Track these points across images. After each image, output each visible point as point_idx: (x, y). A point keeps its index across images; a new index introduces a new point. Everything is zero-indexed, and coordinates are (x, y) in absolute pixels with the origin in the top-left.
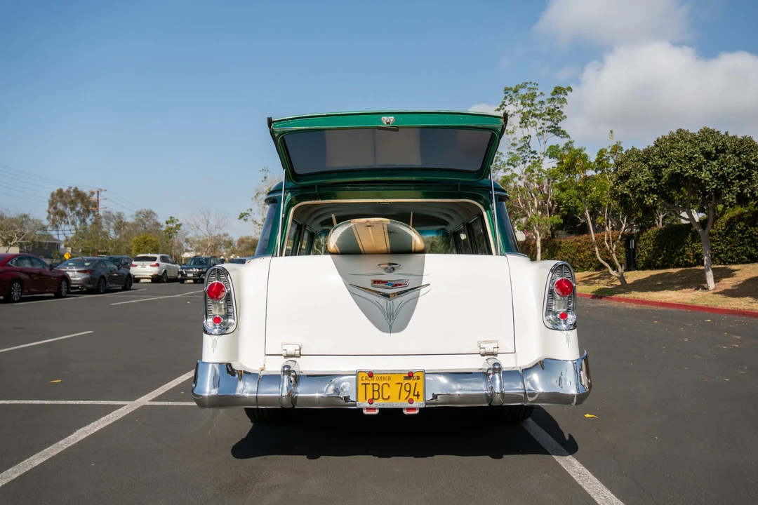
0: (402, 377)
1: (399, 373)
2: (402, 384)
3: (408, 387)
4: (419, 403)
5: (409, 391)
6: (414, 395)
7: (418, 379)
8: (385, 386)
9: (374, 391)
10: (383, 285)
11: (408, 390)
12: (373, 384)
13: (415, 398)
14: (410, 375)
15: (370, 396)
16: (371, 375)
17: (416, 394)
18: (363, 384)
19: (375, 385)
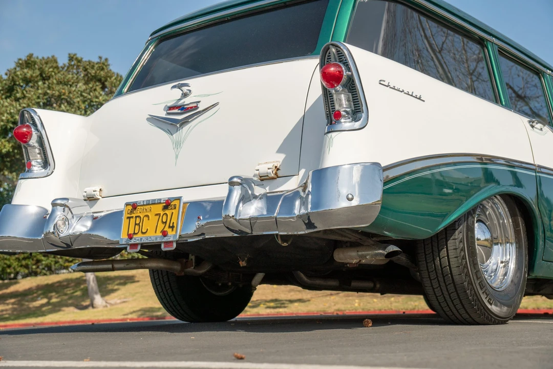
0: (161, 206)
1: (159, 202)
2: (159, 214)
3: (165, 217)
4: (172, 236)
5: (166, 222)
6: (169, 227)
7: (175, 208)
8: (146, 219)
9: (136, 224)
10: (176, 111)
11: (164, 221)
12: (136, 217)
13: (169, 231)
14: (167, 205)
15: (131, 232)
16: (134, 206)
17: (171, 225)
18: (128, 218)
19: (137, 218)
